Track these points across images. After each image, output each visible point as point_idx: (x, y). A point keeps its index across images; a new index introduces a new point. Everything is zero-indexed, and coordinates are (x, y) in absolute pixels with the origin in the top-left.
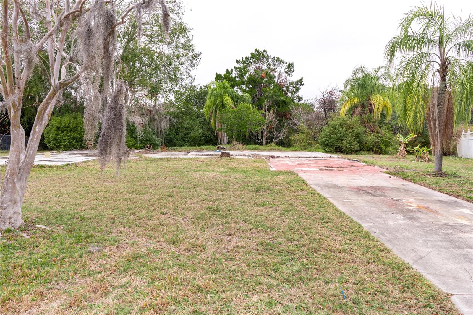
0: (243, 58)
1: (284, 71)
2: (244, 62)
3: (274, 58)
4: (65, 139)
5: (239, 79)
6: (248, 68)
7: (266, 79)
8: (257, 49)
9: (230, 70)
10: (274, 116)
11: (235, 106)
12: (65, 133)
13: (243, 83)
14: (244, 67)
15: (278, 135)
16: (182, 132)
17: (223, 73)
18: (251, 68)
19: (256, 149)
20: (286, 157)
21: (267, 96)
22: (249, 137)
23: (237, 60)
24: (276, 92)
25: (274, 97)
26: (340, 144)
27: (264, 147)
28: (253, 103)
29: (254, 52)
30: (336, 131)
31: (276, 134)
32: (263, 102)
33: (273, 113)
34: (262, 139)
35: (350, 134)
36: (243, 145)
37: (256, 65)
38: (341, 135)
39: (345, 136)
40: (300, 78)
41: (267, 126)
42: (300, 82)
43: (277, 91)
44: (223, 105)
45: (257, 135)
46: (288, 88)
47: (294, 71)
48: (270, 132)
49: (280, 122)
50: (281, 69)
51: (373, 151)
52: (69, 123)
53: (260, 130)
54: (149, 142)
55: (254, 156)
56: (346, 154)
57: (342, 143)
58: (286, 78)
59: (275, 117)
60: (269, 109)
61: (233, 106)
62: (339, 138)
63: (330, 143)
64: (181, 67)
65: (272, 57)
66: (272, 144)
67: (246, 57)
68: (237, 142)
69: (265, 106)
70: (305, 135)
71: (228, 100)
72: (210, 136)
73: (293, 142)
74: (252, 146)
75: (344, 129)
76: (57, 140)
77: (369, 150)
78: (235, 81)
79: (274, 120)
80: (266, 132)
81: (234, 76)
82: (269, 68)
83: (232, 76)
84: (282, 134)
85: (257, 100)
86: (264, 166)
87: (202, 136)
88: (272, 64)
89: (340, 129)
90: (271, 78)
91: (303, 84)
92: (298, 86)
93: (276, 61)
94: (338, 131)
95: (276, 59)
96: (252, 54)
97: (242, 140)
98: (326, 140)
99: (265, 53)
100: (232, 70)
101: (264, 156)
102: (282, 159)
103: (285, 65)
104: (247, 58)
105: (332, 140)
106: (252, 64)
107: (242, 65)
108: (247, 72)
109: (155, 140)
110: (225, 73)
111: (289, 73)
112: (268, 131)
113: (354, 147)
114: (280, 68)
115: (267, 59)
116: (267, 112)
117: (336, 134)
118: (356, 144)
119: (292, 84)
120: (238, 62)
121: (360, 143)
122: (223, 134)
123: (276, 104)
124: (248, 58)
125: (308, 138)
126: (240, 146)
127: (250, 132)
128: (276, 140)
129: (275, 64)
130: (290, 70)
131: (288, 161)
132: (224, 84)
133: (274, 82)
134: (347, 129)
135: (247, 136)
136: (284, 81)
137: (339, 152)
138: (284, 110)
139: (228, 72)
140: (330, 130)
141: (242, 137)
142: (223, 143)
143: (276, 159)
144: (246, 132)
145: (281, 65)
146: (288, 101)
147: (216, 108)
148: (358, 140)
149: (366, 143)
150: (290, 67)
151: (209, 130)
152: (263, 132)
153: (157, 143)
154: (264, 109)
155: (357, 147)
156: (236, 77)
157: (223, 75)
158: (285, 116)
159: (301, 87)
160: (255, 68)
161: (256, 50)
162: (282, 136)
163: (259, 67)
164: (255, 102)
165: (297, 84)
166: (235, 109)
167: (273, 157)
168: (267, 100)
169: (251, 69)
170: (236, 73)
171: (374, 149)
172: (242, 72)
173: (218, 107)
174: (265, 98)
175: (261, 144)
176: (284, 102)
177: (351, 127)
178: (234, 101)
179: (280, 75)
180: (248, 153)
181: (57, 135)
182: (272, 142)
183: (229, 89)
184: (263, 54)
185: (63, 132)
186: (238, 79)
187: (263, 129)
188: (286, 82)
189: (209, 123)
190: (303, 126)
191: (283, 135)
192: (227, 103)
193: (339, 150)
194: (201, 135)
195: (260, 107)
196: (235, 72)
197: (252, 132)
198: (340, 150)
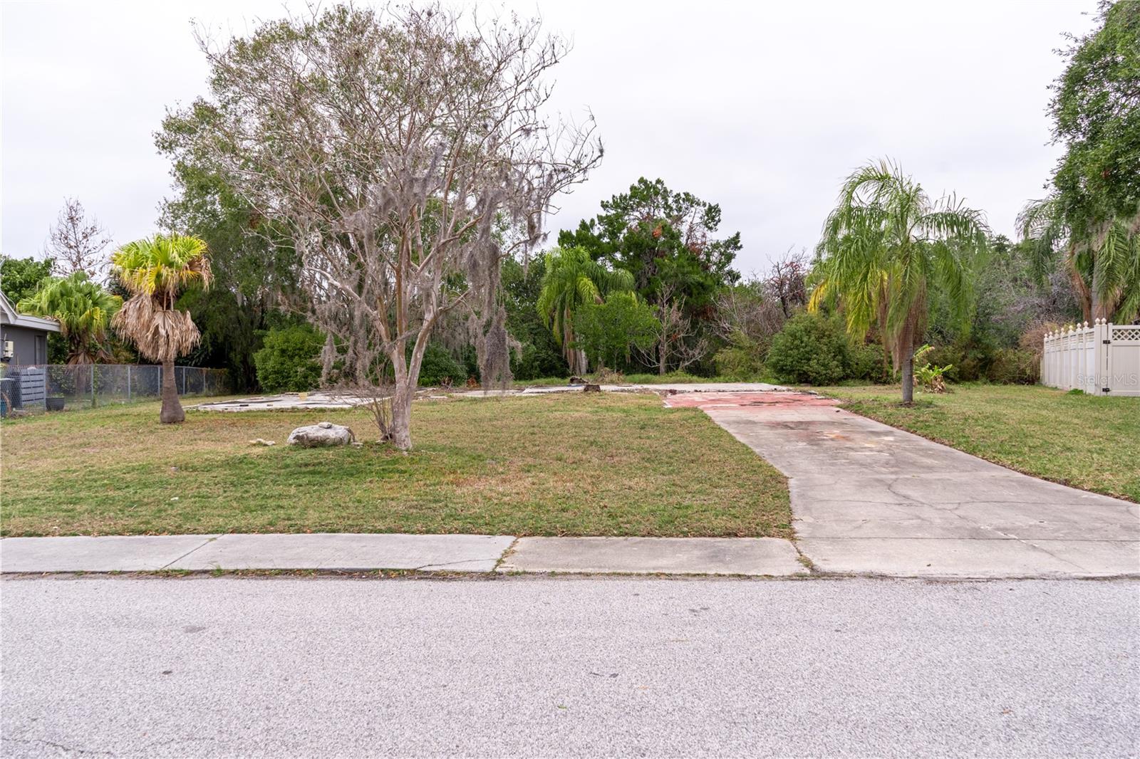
0: (614, 196)
1: (699, 221)
2: (616, 205)
3: (679, 195)
4: (296, 372)
5: (608, 240)
6: (626, 218)
7: (662, 239)
8: (642, 179)
9: (588, 222)
10: (680, 315)
11: (601, 295)
12: (296, 359)
13: (616, 249)
14: (618, 216)
15: (691, 353)
17: (574, 228)
18: (632, 217)
19: (646, 382)
20: (696, 391)
21: (666, 274)
22: (632, 358)
23: (602, 202)
24: (683, 267)
25: (680, 275)
26: (805, 368)
27: (663, 377)
28: (638, 289)
29: (636, 184)
30: (797, 342)
31: (686, 351)
32: (658, 287)
33: (679, 308)
34: (658, 361)
35: (825, 348)
36: (620, 374)
37: (642, 210)
38: (808, 349)
39: (814, 351)
40: (733, 235)
41: (668, 336)
42: (734, 242)
43: (685, 263)
44: (578, 297)
45: (648, 355)
46: (708, 255)
47: (719, 221)
48: (674, 347)
49: (693, 327)
50: (694, 216)
51: (871, 378)
53: (652, 344)
54: (446, 373)
55: (641, 391)
56: (819, 385)
57: (809, 365)
58: (704, 236)
59: (683, 318)
60: (670, 302)
61: (598, 298)
62: (804, 355)
63: (786, 366)
64: (502, 233)
65: (674, 194)
66: (679, 372)
67: (621, 195)
68: (607, 369)
69: (663, 295)
70: (743, 352)
71: (587, 285)
72: (550, 359)
73: (721, 367)
74: (637, 377)
75: (813, 338)
76: (281, 373)
77: (863, 378)
78: (600, 245)
79: (680, 322)
80: (665, 348)
81: (596, 233)
82: (669, 216)
83: (592, 234)
84: (698, 351)
85: (645, 282)
86: (654, 403)
87: (536, 359)
88: (674, 207)
89: (805, 339)
90: (675, 236)
91: (741, 247)
92: (730, 251)
93: (684, 200)
94: (802, 342)
95: (683, 196)
96: (633, 188)
97: (618, 364)
98: (779, 360)
99: (659, 186)
100: (592, 221)
101: (656, 390)
102: (688, 395)
103: (702, 208)
104: (623, 198)
105: (790, 359)
106: (632, 209)
107: (613, 212)
108: (624, 225)
109: (455, 369)
110: (578, 228)
111: (710, 225)
112: (669, 346)
113: (833, 372)
114: (692, 214)
115: (665, 198)
116: (667, 306)
117: (797, 347)
118: (837, 366)
119: (717, 248)
120: (604, 205)
121: (845, 364)
122: (578, 353)
123: (684, 291)
124: (625, 198)
125: (750, 357)
126: (615, 376)
127: (634, 349)
128: (687, 364)
129: (681, 207)
130: (713, 218)
131: (697, 397)
132: (578, 252)
133: (680, 245)
134: (818, 339)
135: (628, 356)
136: (699, 242)
137: (804, 382)
138: (701, 301)
139: (583, 225)
140: (787, 342)
141: (618, 358)
142: (578, 372)
143: (678, 395)
144: (625, 348)
145: (693, 209)
146: (709, 282)
147: (563, 301)
148: (840, 358)
149: (857, 364)
150: (712, 214)
151: (549, 345)
152: (660, 347)
153: (461, 374)
154: (659, 301)
155: (838, 372)
156: (600, 236)
157: (574, 234)
158: (704, 312)
159: (736, 252)
160: (639, 216)
161: (642, 181)
162: (697, 354)
163: (648, 213)
164: (642, 288)
165: (727, 247)
166: (603, 306)
167: (673, 392)
168: (666, 284)
169: (633, 219)
170: (601, 228)
171: (873, 375)
172: (613, 224)
173: (567, 301)
174: (663, 279)
175: (656, 372)
176: (701, 285)
177: (827, 333)
178: (598, 285)
179: (691, 229)
180: (629, 388)
181: (282, 364)
182: (677, 367)
183: (589, 263)
184: (655, 188)
185: (291, 358)
186: (606, 240)
187: (660, 341)
188: (705, 244)
189: (549, 333)
190: (741, 334)
191: (699, 353)
192: (586, 292)
193: (804, 379)
194: (532, 357)
195: (651, 298)
196: (598, 226)
197: (636, 349)
198: (806, 379)
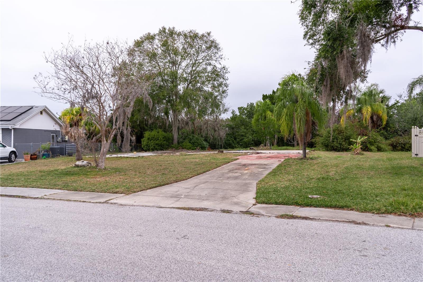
4: (152, 145)
12: (152, 141)
16: (239, 138)
17: (269, 93)
19: (287, 149)
23: (279, 83)
26: (332, 145)
34: (294, 142)
35: (341, 137)
38: (333, 138)
39: (336, 138)
45: (291, 139)
52: (154, 136)
54: (201, 146)
71: (269, 114)
75: (336, 133)
76: (147, 145)
98: (324, 142)
109: (204, 144)
113: (344, 147)
132: (267, 102)
134: (338, 134)
139: (273, 92)
152: (294, 136)
153: (205, 146)
157: (269, 95)
175: (292, 145)
177: (342, 131)
181: (148, 142)
185: (151, 141)
198: (334, 149)
